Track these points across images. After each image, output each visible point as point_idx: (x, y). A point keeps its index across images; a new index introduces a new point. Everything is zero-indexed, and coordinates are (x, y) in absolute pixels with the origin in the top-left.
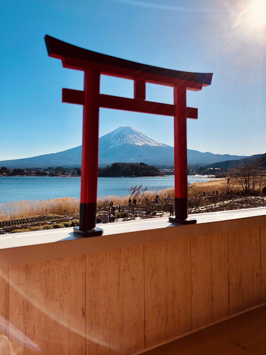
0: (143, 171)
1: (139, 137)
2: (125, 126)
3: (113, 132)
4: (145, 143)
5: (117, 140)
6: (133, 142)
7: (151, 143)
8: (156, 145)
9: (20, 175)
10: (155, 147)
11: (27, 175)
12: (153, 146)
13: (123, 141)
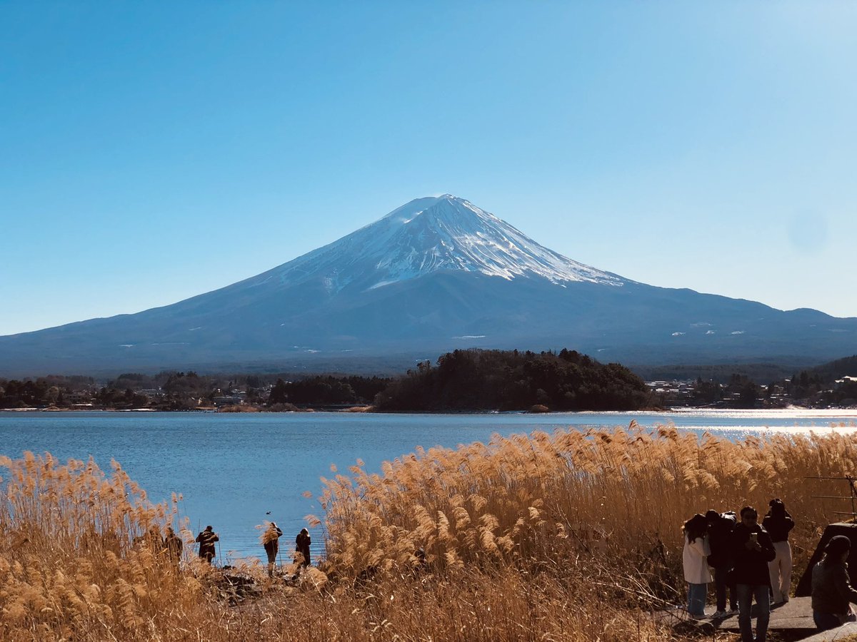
0: (582, 388)
1: (500, 242)
2: (437, 196)
3: (386, 221)
4: (525, 268)
5: (401, 257)
6: (473, 265)
7: (552, 268)
8: (572, 277)
9: (31, 404)
10: (570, 284)
11: (61, 403)
12: (561, 282)
13: (429, 258)
